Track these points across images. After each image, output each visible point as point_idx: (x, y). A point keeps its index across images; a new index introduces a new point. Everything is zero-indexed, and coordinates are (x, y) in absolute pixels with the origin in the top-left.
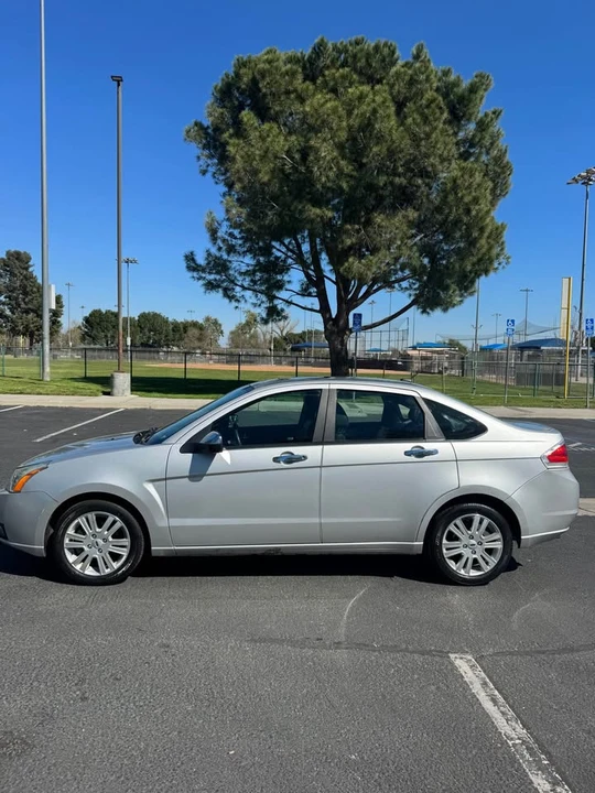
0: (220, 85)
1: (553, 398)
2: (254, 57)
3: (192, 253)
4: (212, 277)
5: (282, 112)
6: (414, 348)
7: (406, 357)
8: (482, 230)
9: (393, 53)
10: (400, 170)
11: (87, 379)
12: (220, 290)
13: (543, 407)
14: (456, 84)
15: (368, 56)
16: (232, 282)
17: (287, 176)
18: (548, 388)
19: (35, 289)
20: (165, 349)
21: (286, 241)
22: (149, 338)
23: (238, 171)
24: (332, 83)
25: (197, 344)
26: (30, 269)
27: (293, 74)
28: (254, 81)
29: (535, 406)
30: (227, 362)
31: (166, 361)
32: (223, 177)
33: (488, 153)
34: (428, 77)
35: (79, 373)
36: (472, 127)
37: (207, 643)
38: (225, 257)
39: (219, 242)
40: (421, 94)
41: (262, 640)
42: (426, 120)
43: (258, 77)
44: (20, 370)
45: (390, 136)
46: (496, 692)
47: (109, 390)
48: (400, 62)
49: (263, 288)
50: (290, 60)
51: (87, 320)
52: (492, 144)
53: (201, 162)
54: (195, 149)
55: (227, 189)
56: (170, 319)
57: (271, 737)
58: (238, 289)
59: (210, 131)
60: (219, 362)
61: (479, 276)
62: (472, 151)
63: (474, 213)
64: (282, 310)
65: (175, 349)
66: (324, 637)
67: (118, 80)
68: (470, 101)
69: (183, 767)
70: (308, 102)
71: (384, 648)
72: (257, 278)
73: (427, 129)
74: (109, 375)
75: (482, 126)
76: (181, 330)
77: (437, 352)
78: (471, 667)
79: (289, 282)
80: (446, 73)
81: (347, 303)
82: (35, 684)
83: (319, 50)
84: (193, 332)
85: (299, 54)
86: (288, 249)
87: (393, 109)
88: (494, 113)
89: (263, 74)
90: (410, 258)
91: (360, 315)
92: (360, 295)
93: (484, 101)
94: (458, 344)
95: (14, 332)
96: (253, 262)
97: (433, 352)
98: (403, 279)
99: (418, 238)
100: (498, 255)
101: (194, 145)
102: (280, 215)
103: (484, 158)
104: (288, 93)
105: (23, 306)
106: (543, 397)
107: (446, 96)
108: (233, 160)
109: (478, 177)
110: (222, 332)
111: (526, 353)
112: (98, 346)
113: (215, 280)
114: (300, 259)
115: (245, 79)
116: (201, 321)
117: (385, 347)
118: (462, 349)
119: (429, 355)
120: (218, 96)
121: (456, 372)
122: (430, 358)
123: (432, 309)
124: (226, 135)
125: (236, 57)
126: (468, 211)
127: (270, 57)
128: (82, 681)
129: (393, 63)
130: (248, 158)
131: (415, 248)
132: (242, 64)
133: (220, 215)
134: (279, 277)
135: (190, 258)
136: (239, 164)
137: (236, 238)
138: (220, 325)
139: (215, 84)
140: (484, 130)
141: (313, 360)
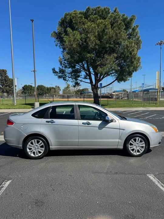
0: (60, 21)
1: (154, 104)
2: (70, 13)
3: (54, 68)
4: (60, 75)
5: (78, 28)
6: (114, 92)
7: (112, 95)
8: (135, 59)
9: (109, 10)
10: (112, 43)
11: (26, 104)
12: (62, 78)
13: (152, 107)
14: (126, 18)
15: (102, 11)
16: (66, 76)
17: (81, 45)
18: (153, 102)
19: (8, 80)
20: (45, 95)
21: (80, 64)
22: (40, 92)
23: (67, 45)
24: (92, 19)
25: (54, 93)
26: (7, 74)
27: (81, 17)
28: (71, 19)
29: (150, 107)
30: (63, 98)
31: (45, 98)
32: (62, 47)
33: (135, 37)
34: (119, 17)
35: (24, 102)
36: (131, 30)
37: (81, 174)
38: (64, 69)
39: (63, 65)
40: (117, 21)
41: (95, 173)
42: (119, 28)
43: (72, 18)
44: (7, 102)
45: (109, 33)
46: (162, 184)
47: (33, 107)
48: (111, 13)
49: (74, 77)
50: (80, 13)
51: (23, 88)
52: (136, 35)
53: (56, 43)
54: (54, 39)
55: (63, 50)
56: (46, 87)
57: (106, 198)
58: (67, 78)
59: (57, 34)
60: (60, 98)
61: (134, 72)
62: (131, 37)
63: (133, 54)
64: (79, 83)
65: (48, 95)
66: (112, 171)
67: (32, 21)
68: (131, 23)
69: (86, 207)
70: (86, 25)
71: (128, 174)
72: (73, 74)
73: (120, 31)
74: (33, 103)
75: (134, 30)
76: (49, 90)
77: (121, 93)
78: (154, 178)
79: (81, 75)
80: (123, 15)
81: (98, 80)
82: (39, 186)
83: (88, 10)
84: (53, 90)
85: (82, 12)
86: (81, 66)
87: (110, 26)
88: (137, 26)
89: (73, 17)
90: (115, 67)
91: (102, 84)
92: (101, 78)
93: (134, 23)
94: (126, 91)
95: (3, 92)
96: (71, 70)
97: (119, 93)
98: (113, 73)
99: (117, 62)
100: (139, 66)
101: (54, 38)
102: (78, 56)
103: (134, 39)
104: (80, 22)
105: (5, 84)
106: (151, 104)
107: (124, 22)
108: (65, 42)
109: (133, 44)
110: (60, 90)
111: (145, 92)
112: (26, 95)
113: (61, 75)
114: (84, 68)
115: (68, 19)
116: (54, 87)
117: (106, 92)
118: (127, 92)
119: (118, 94)
120: (60, 24)
121: (126, 98)
122: (119, 95)
123: (121, 81)
124: (63, 35)
125: (65, 13)
126: (131, 54)
127: (75, 12)
128: (51, 185)
129: (109, 13)
130: (70, 41)
131: (116, 65)
132: (66, 15)
133: (62, 57)
134: (79, 74)
135: (54, 70)
136: (67, 43)
137: (66, 63)
138: (60, 88)
139: (59, 21)
140: (134, 31)
141: (86, 97)
